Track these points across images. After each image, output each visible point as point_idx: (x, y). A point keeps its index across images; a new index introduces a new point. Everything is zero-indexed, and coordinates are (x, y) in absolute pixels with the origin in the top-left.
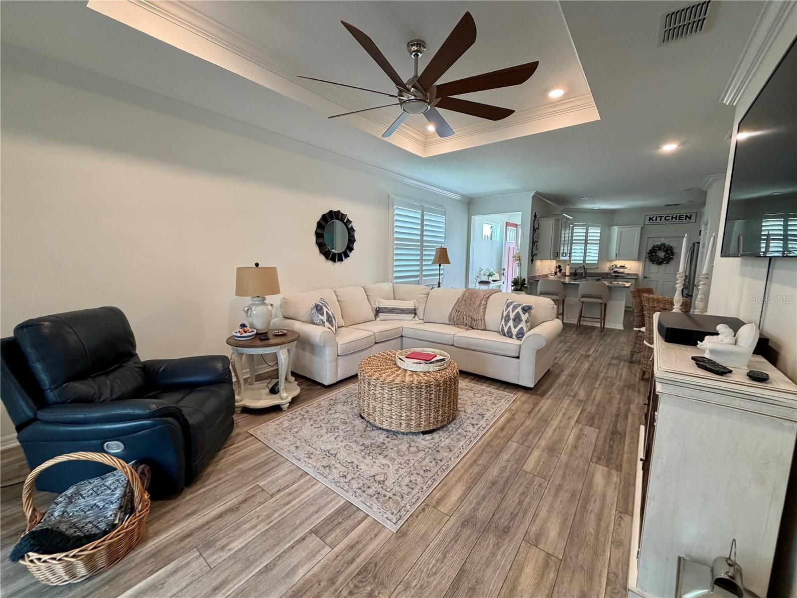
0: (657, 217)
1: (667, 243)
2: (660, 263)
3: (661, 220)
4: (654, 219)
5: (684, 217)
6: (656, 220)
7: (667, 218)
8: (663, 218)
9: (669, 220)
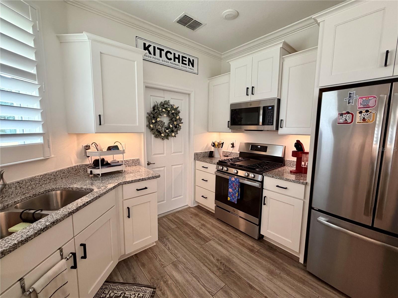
0: (154, 47)
1: (171, 103)
2: (167, 136)
3: (161, 56)
4: (151, 49)
5: (187, 60)
6: (155, 54)
7: (169, 56)
8: (163, 53)
9: (171, 59)
